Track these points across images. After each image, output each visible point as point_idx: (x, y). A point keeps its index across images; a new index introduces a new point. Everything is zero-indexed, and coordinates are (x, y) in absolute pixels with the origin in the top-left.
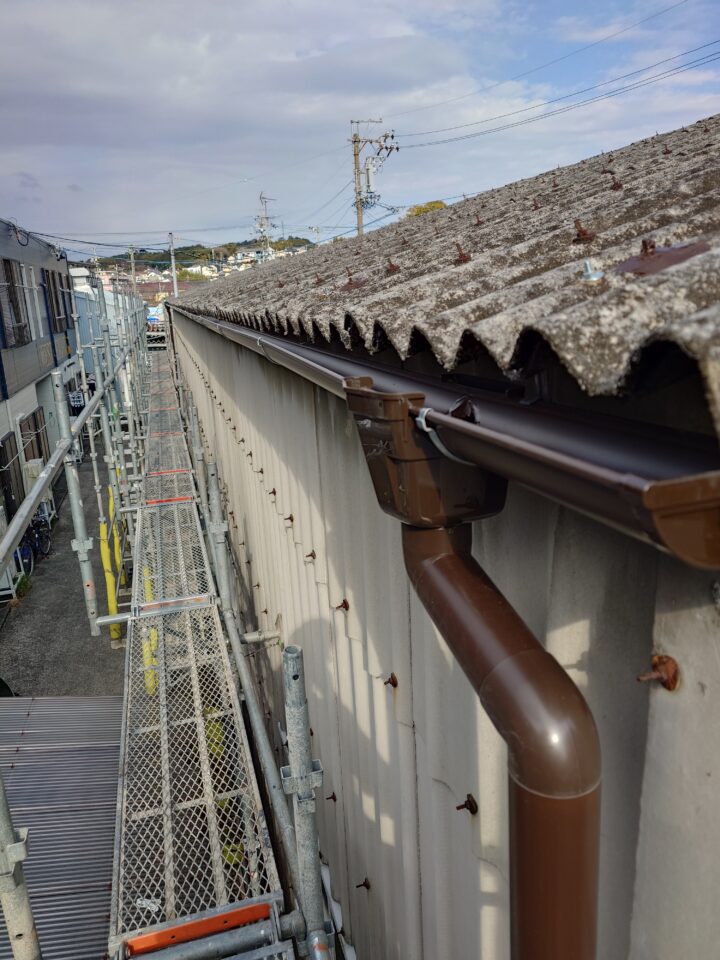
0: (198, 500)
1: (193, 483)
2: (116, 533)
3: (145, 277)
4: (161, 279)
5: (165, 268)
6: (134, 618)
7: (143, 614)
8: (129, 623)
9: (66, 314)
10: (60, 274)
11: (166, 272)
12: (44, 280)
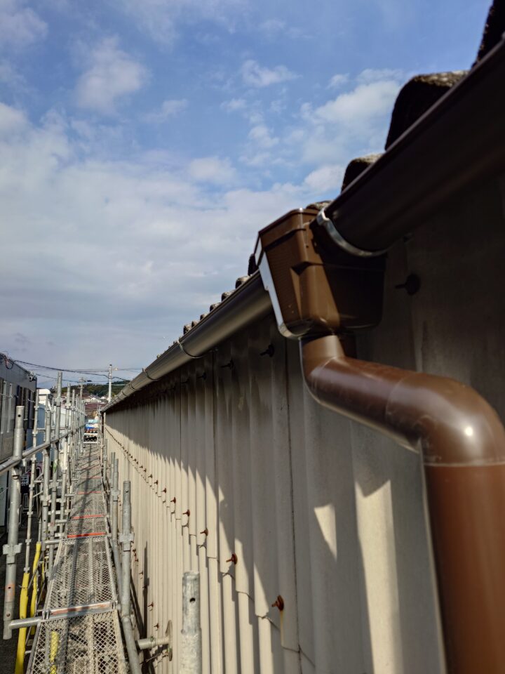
0: (109, 535)
1: (106, 524)
2: (35, 585)
3: (88, 400)
4: (99, 401)
5: (102, 395)
6: (44, 621)
7: (52, 618)
8: (39, 625)
9: (28, 418)
10: (30, 392)
11: (103, 398)
12: (18, 394)
